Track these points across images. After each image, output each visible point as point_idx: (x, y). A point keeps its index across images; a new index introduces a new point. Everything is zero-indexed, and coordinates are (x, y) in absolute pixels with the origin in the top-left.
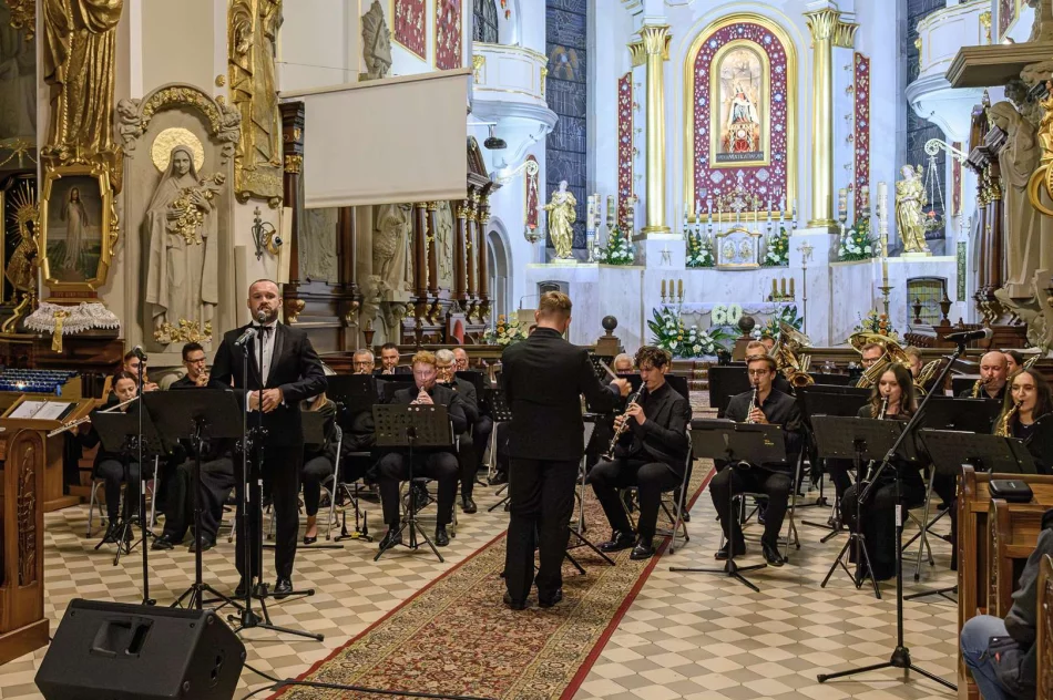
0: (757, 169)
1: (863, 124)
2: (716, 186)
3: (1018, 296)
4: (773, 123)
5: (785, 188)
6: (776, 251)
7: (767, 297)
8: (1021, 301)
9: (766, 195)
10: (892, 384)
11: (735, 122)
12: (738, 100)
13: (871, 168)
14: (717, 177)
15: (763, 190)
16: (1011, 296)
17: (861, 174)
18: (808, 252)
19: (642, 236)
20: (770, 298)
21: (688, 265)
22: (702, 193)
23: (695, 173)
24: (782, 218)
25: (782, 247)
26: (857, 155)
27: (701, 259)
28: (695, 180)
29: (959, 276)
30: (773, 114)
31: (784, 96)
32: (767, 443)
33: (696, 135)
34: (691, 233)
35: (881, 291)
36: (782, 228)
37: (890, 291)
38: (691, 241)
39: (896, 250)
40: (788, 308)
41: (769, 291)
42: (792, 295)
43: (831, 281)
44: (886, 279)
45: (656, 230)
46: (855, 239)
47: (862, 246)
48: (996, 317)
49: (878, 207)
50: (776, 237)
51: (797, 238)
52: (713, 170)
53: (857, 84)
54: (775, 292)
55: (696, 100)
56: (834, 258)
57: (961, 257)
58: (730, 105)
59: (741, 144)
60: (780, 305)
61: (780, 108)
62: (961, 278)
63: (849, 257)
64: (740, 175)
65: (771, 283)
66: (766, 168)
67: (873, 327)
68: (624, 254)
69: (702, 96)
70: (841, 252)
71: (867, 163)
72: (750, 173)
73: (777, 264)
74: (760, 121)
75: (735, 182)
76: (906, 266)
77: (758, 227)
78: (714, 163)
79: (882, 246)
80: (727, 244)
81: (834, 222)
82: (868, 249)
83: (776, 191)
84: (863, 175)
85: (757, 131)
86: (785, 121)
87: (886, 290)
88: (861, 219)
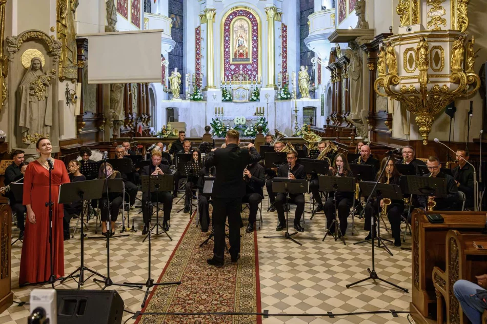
0: (247, 64)
1: (285, 49)
2: (232, 70)
4: (253, 48)
5: (257, 72)
6: (255, 96)
9: (251, 74)
10: (341, 161)
11: (239, 46)
12: (240, 38)
13: (288, 66)
14: (233, 67)
15: (249, 73)
16: (353, 118)
17: (284, 68)
18: (267, 96)
19: (205, 90)
20: (255, 114)
21: (223, 101)
22: (227, 73)
23: (225, 65)
24: (257, 83)
25: (257, 94)
26: (283, 61)
27: (227, 98)
28: (225, 68)
29: (321, 106)
30: (253, 44)
31: (257, 38)
33: (225, 51)
34: (223, 88)
35: (294, 112)
36: (257, 87)
37: (297, 112)
38: (223, 91)
40: (262, 118)
41: (255, 112)
42: (263, 113)
43: (275, 108)
44: (296, 107)
45: (211, 87)
46: (284, 92)
47: (287, 95)
49: (292, 81)
50: (255, 90)
51: (263, 91)
52: (231, 65)
53: (283, 35)
54: (257, 112)
55: (225, 38)
56: (276, 99)
57: (322, 100)
58: (237, 40)
59: (241, 55)
60: (259, 117)
61: (255, 42)
63: (282, 99)
64: (241, 66)
65: (256, 109)
66: (250, 64)
68: (199, 97)
69: (227, 36)
70: (279, 97)
71: (286, 64)
72: (245, 66)
73: (255, 101)
74: (248, 46)
75: (239, 69)
76: (303, 103)
77: (248, 86)
78: (231, 62)
79: (294, 95)
80: (237, 93)
81: (276, 85)
82: (289, 96)
83: (254, 73)
84: (285, 68)
85: (247, 51)
86: (257, 47)
88: (285, 84)
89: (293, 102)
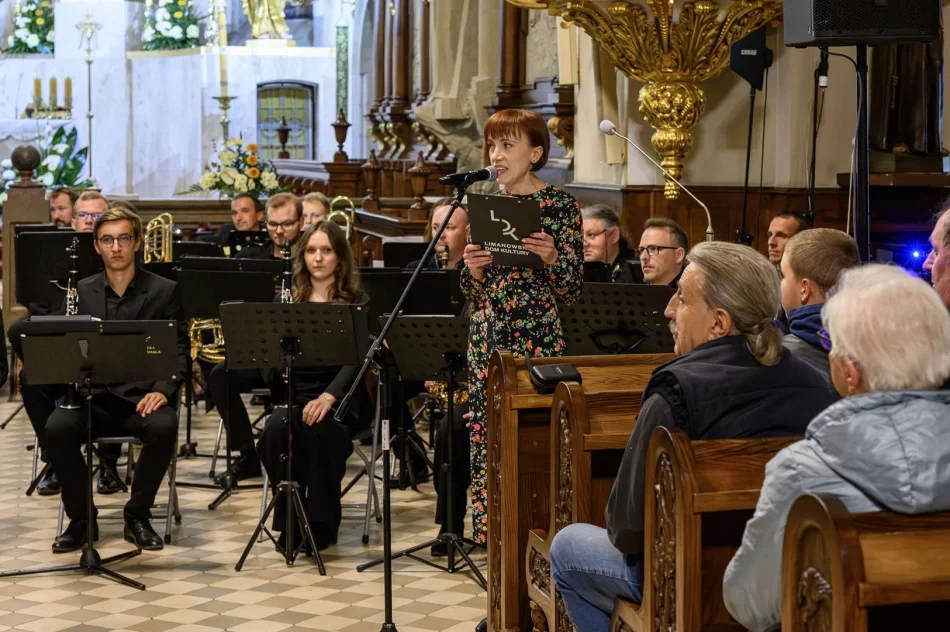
3: (448, 116)
6: (32, 28)
7: (22, 111)
8: (450, 124)
10: (325, 250)
16: (439, 115)
18: (89, 29)
20: (29, 112)
25: (42, 20)
29: (339, 81)
32: (151, 351)
35: (217, 103)
37: (232, 103)
39: (239, 33)
40: (60, 132)
41: (28, 100)
42: (67, 109)
43: (130, 84)
44: (224, 84)
46: (172, 13)
47: (184, 24)
48: (403, 147)
50: (30, 2)
51: (71, 6)
54: (39, 101)
56: (135, 43)
57: (342, 50)
60: (48, 124)
62: (342, 85)
63: (162, 43)
65: (31, 87)
67: (237, 165)
70: (148, 35)
73: (34, 50)
76: (256, 63)
79: (216, 28)
82: (193, 31)
87: (225, 101)
89: (211, 58)
